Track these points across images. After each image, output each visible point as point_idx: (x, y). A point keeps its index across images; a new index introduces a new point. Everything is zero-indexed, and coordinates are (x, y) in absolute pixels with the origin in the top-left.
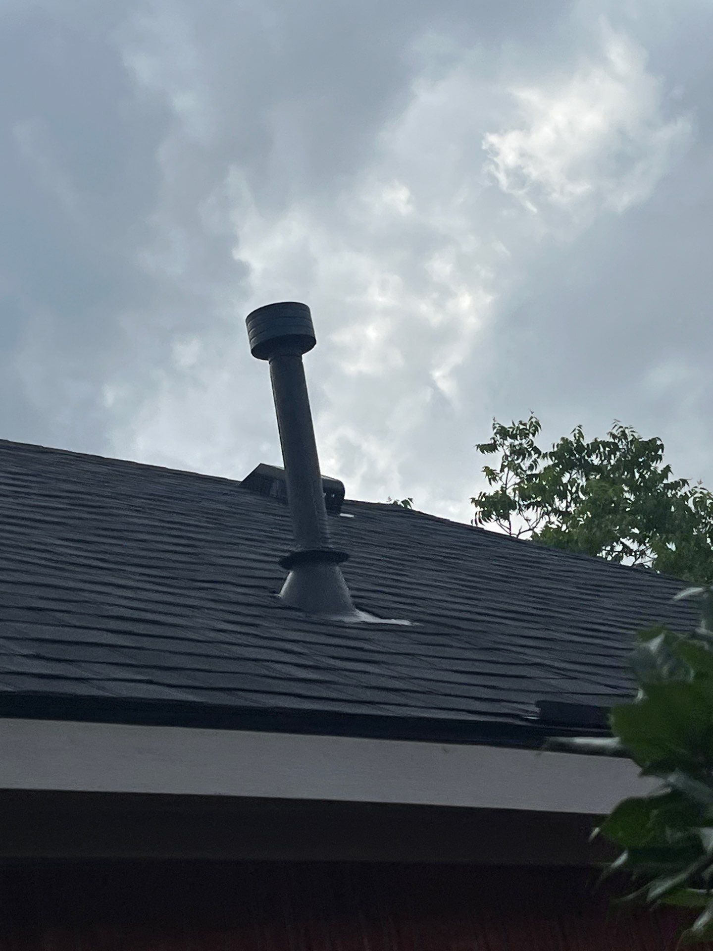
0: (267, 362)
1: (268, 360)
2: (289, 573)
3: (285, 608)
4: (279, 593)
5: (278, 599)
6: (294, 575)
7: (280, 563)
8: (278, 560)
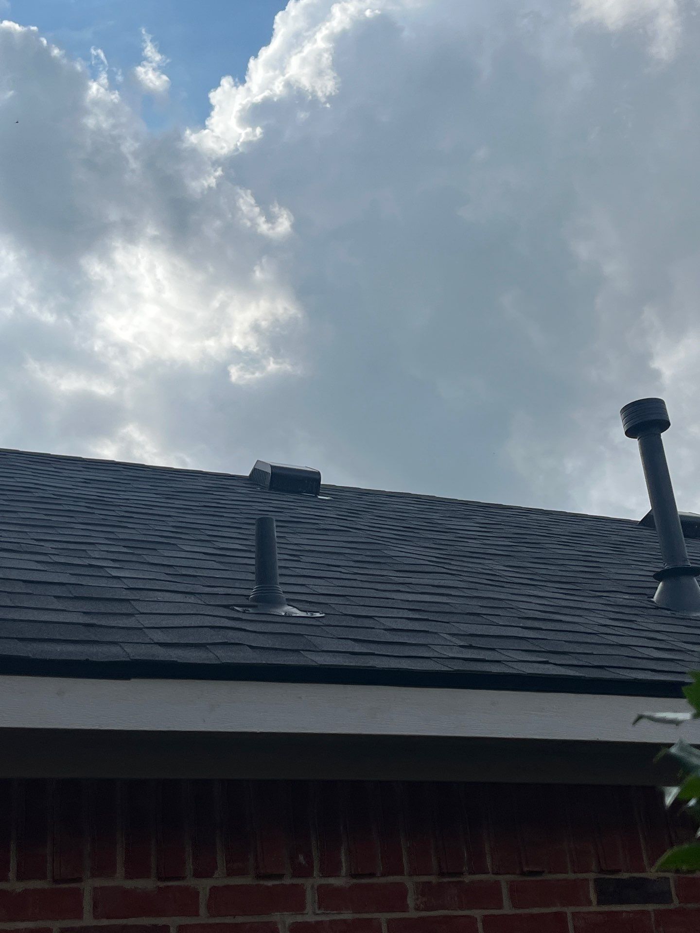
0: (637, 439)
1: (636, 438)
2: (659, 583)
3: (657, 608)
4: (653, 598)
5: (653, 602)
6: (664, 585)
7: (654, 576)
8: (652, 574)
